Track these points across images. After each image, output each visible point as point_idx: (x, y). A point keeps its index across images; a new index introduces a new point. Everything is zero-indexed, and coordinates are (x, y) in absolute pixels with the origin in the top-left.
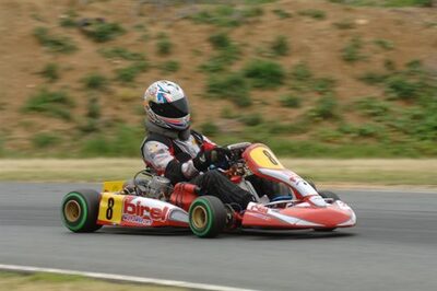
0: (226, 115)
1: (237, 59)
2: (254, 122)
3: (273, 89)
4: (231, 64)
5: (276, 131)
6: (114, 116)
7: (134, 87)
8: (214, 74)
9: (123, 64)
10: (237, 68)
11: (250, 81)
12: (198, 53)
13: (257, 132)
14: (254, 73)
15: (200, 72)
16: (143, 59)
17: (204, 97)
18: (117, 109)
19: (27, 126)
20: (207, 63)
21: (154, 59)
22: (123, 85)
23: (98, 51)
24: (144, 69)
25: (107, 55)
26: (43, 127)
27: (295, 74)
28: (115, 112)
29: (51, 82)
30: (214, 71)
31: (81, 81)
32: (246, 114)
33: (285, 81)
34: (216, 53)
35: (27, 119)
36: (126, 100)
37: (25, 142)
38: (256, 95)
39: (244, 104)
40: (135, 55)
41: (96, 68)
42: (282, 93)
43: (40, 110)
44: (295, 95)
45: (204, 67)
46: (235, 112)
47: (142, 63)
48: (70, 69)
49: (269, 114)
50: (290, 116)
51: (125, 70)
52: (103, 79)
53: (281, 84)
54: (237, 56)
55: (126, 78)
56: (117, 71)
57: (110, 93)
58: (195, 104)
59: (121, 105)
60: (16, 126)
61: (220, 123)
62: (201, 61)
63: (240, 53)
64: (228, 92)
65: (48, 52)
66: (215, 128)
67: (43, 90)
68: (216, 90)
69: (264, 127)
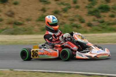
0: (94, 20)
1: (96, 4)
2: (102, 22)
3: (107, 12)
4: (94, 6)
5: (109, 24)
6: (62, 21)
7: (68, 13)
8: (90, 9)
9: (64, 7)
10: (96, 7)
11: (100, 10)
12: (85, 3)
13: (103, 25)
14: (101, 8)
15: (86, 8)
16: (69, 5)
17: (88, 15)
18: (63, 19)
19: (38, 25)
20: (87, 6)
21: (72, 5)
22: (64, 13)
23: (56, 3)
24: (70, 8)
25: (59, 4)
26: (43, 25)
27: (113, 8)
28: (62, 20)
29: (44, 12)
30: (89, 8)
31: (52, 12)
32: (100, 20)
33: (110, 10)
34: (90, 3)
35: (38, 23)
36: (65, 17)
37: (39, 30)
38: (102, 14)
39: (99, 17)
40: (67, 4)
41: (56, 8)
42: (110, 13)
43: (42, 20)
44: (114, 14)
45: (87, 7)
46: (97, 19)
47: (69, 6)
48: (49, 9)
49: (106, 19)
50: (112, 20)
51: (65, 8)
52: (58, 11)
53: (109, 11)
54: (96, 3)
55: (65, 11)
56: (62, 9)
57: (61, 15)
58: (85, 17)
59: (64, 18)
60: (35, 25)
61: (93, 22)
62: (85, 5)
63: (97, 2)
64: (94, 14)
65: (42, 4)
66: (91, 24)
67: (42, 15)
68: (91, 13)
69: (105, 23)
